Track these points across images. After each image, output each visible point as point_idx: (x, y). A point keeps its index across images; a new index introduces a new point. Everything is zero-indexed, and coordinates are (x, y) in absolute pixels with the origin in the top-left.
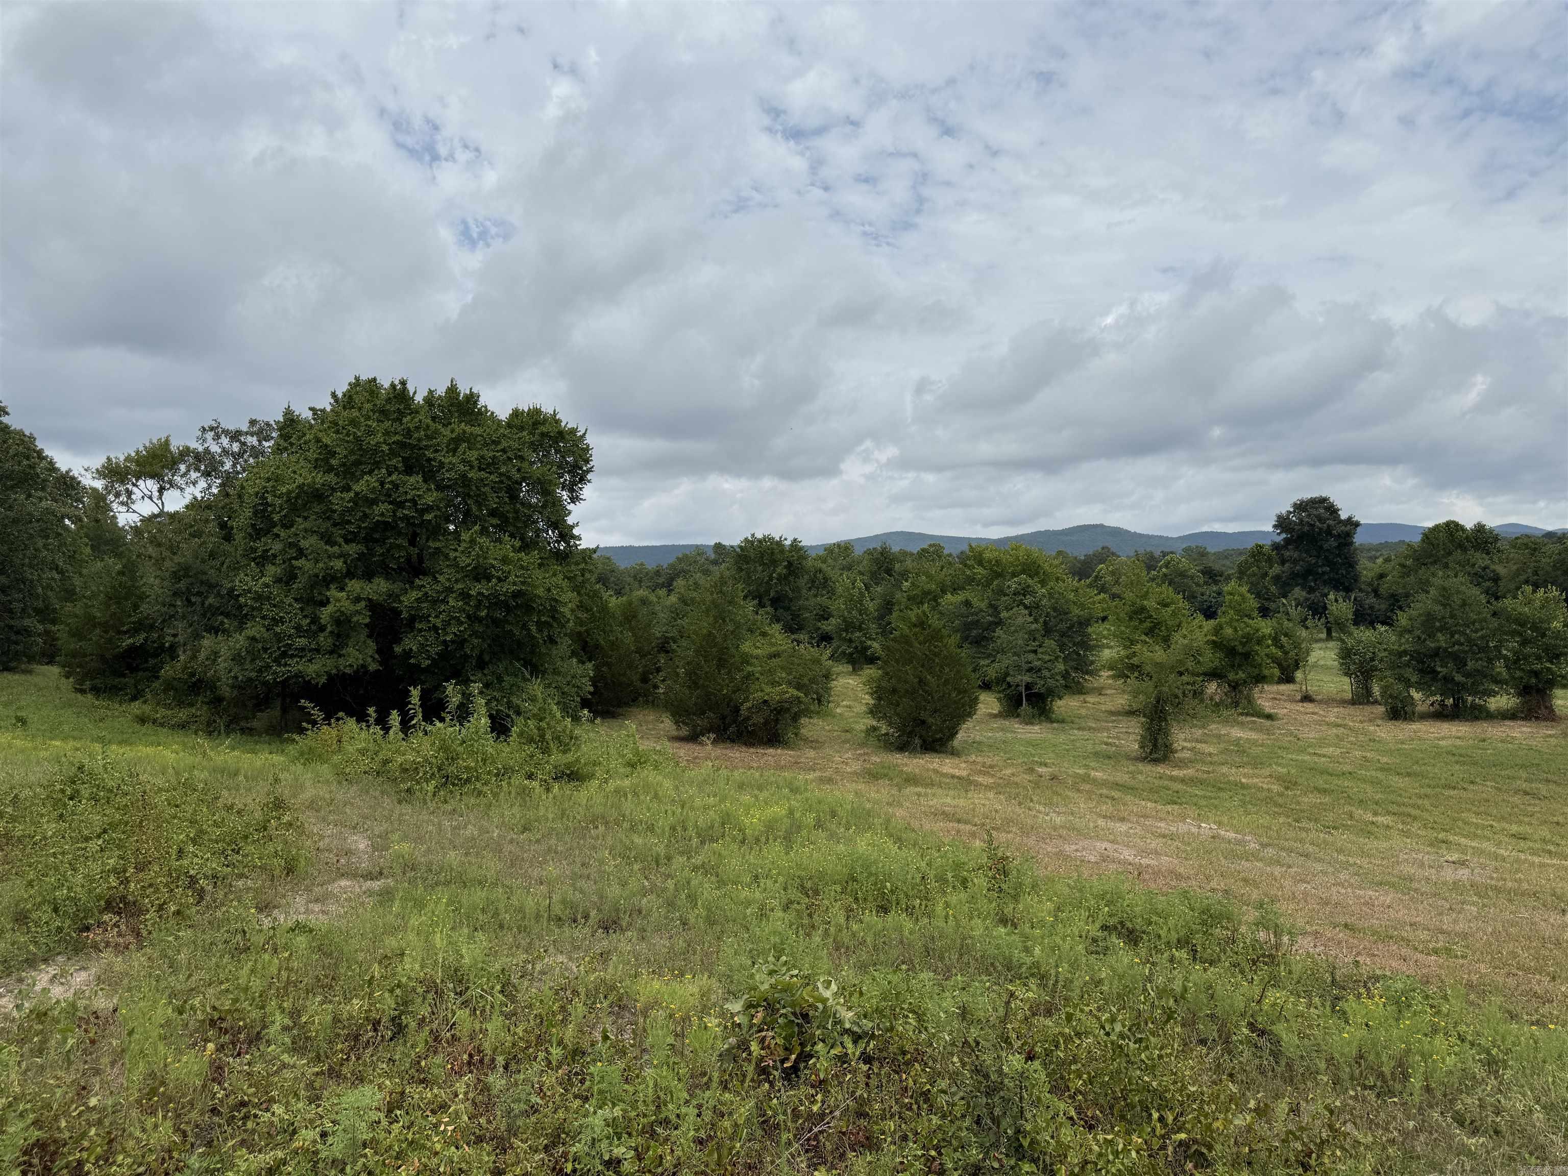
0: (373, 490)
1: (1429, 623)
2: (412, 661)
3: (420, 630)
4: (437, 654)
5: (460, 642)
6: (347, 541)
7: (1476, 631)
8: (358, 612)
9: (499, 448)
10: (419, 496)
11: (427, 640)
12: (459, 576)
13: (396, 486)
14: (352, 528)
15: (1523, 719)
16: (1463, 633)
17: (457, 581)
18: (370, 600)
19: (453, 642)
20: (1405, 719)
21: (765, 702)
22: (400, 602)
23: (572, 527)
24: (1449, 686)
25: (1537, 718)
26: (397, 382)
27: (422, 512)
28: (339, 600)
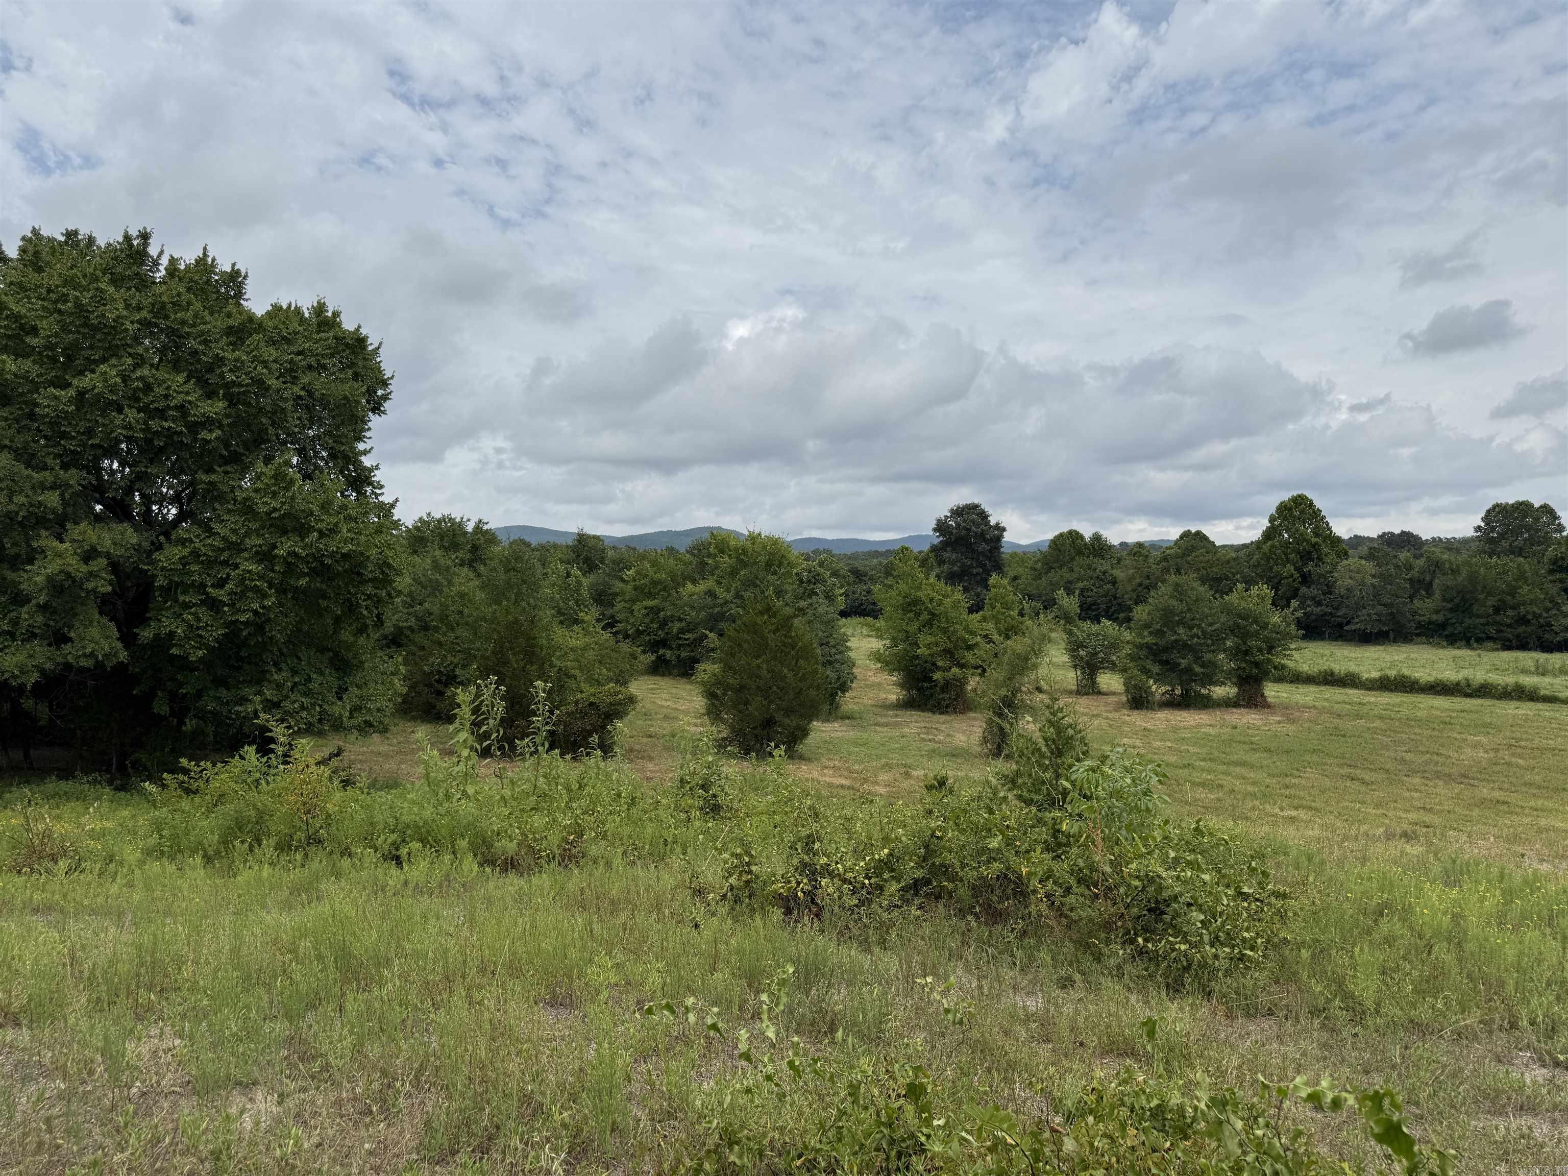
0: (113, 389)
1: (1169, 618)
2: (174, 651)
3: (186, 606)
4: (217, 640)
5: (260, 624)
6: (65, 467)
7: (1211, 625)
8: (91, 575)
9: (294, 349)
10: (190, 402)
11: (199, 620)
12: (254, 526)
13: (148, 388)
14: (72, 445)
15: (1245, 707)
16: (1199, 626)
17: (247, 535)
18: (108, 555)
19: (247, 623)
20: (1147, 708)
21: (591, 704)
22: (152, 563)
23: (371, 470)
24: (1186, 676)
25: (1256, 706)
26: (134, 233)
27: (194, 428)
28: (59, 555)
